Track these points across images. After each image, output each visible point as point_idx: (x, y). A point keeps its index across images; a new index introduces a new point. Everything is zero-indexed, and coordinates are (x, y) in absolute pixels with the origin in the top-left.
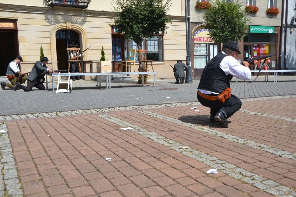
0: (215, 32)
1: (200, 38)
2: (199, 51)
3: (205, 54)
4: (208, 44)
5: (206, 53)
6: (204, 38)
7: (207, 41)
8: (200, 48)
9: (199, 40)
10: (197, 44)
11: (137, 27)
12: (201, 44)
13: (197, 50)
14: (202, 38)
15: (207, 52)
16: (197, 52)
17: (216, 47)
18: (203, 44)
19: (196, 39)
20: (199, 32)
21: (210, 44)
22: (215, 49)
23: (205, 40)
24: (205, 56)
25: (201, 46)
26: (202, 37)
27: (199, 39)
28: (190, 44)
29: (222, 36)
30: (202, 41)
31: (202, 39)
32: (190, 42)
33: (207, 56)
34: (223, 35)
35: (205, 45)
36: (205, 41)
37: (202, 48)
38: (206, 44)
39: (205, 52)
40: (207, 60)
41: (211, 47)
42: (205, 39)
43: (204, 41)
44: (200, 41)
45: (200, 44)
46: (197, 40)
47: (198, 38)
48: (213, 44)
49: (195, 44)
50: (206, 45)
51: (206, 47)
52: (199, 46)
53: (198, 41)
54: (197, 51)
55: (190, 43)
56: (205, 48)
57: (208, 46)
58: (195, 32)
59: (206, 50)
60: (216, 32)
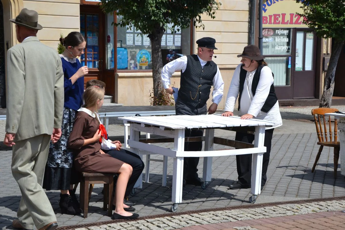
0: (319, 13)
1: (275, 15)
2: (270, 47)
3: (285, 53)
4: (292, 30)
5: (288, 52)
6: (284, 15)
7: (291, 22)
8: (275, 40)
9: (273, 21)
10: (268, 31)
11: (154, 5)
12: (278, 29)
13: (267, 44)
14: (279, 15)
15: (289, 49)
16: (267, 49)
17: (310, 36)
18: (282, 29)
19: (266, 17)
20: (274, 3)
21: (296, 30)
22: (307, 40)
23: (286, 21)
24: (285, 58)
25: (278, 35)
26: (280, 13)
27: (273, 18)
28: (252, 32)
29: (335, 22)
30: (279, 23)
31: (280, 19)
32: (253, 27)
33: (290, 58)
34: (338, 20)
35: (286, 32)
36: (287, 23)
37: (278, 39)
38: (289, 29)
39: (285, 48)
40: (290, 66)
41: (300, 36)
42: (288, 18)
43: (283, 22)
44: (275, 23)
45: (274, 29)
46: (268, 20)
47: (271, 16)
48: (305, 31)
49: (264, 31)
50: (288, 31)
51: (288, 36)
52: (272, 34)
53: (270, 23)
54: (267, 47)
55: (252, 29)
56: (286, 40)
57: (292, 34)
58: (265, 3)
59: (288, 44)
60: (322, 12)
